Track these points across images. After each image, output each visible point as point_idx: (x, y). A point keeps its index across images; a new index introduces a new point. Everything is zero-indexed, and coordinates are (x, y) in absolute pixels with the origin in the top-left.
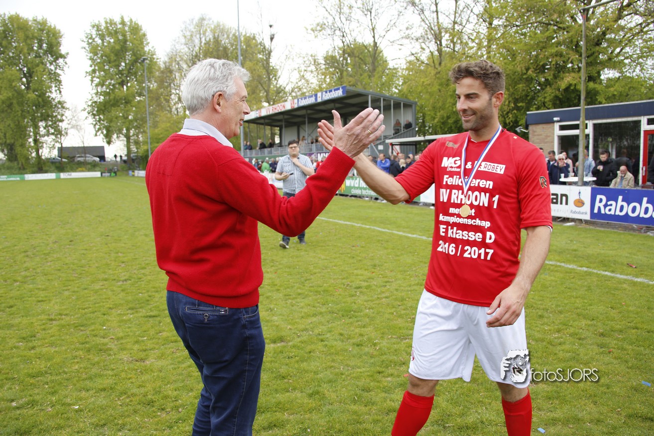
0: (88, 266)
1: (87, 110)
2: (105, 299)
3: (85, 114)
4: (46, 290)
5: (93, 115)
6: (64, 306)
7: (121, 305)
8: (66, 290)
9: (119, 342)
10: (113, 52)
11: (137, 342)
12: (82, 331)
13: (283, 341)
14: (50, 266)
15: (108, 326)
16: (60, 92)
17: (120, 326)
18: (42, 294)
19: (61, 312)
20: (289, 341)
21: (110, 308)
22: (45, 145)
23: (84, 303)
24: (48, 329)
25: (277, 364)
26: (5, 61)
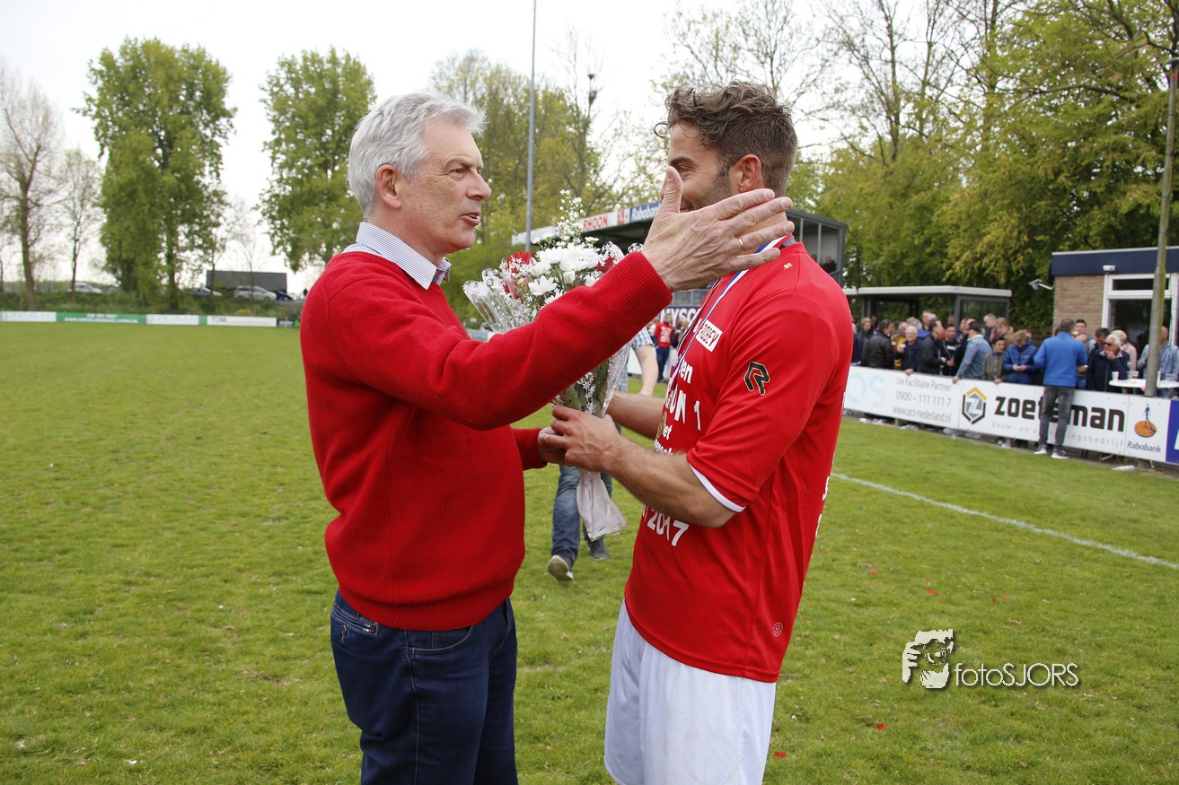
0: (217, 486)
1: (261, 209)
2: (235, 551)
3: (258, 215)
4: (133, 525)
5: (273, 218)
6: (157, 558)
7: (261, 565)
8: (169, 529)
9: (241, 639)
10: (313, 111)
11: (274, 641)
12: (179, 609)
13: (548, 663)
14: (152, 481)
15: (228, 605)
16: (218, 175)
17: (250, 606)
18: (124, 532)
19: (150, 570)
20: (560, 664)
21: (239, 570)
22: (185, 266)
23: (194, 557)
24: (118, 601)
25: (528, 710)
26: (131, 118)
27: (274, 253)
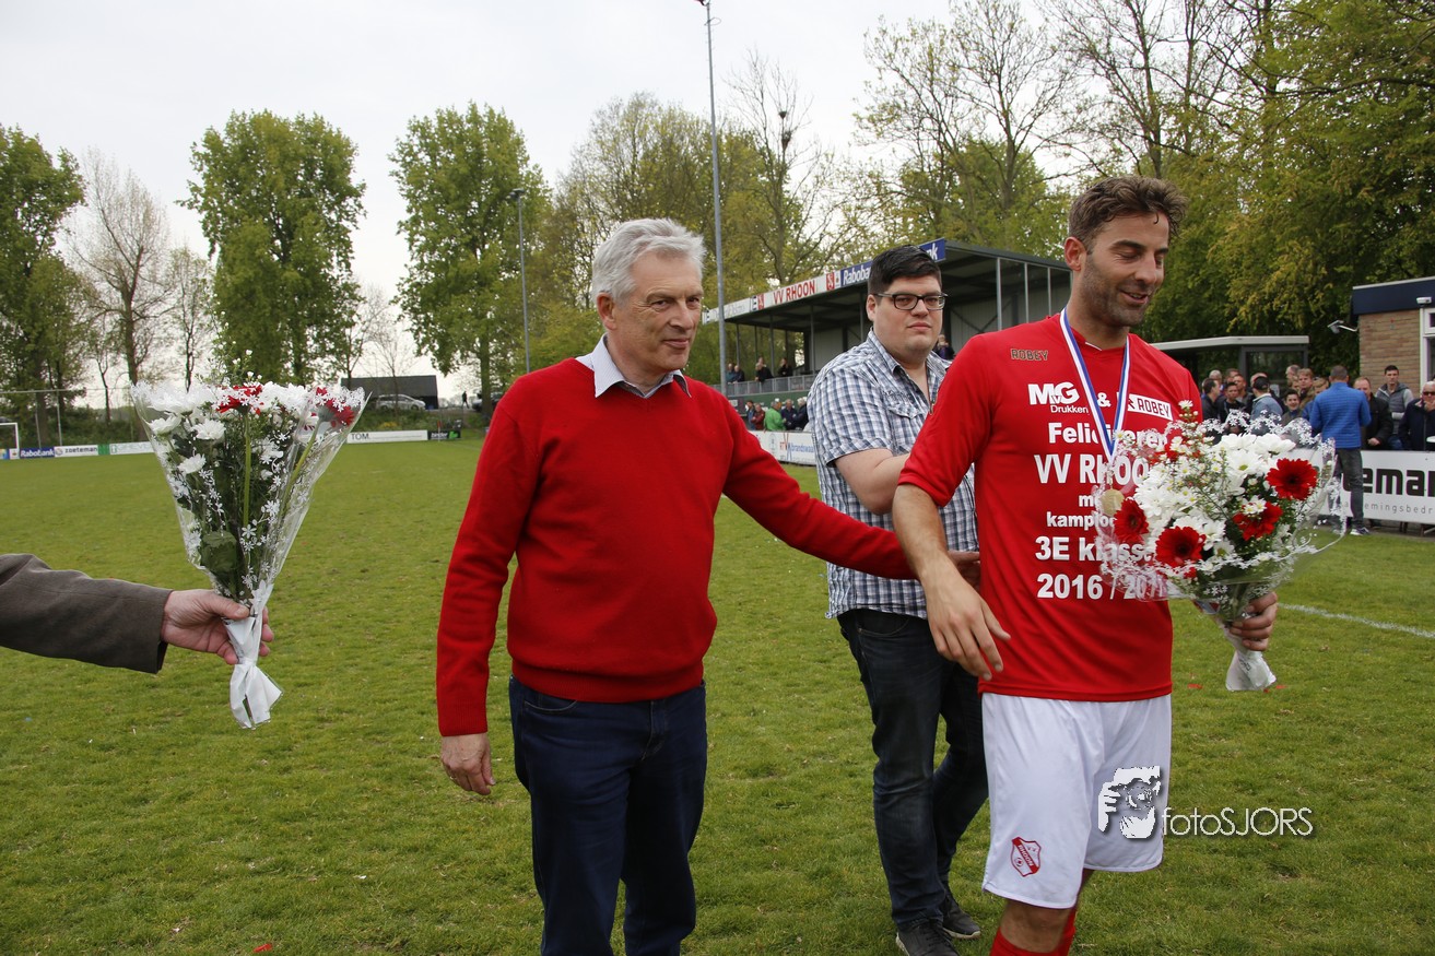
1: (401, 302)
3: (397, 310)
5: (415, 311)
10: (454, 181)
16: (348, 266)
22: (316, 376)
26: (243, 207)
27: (419, 353)
